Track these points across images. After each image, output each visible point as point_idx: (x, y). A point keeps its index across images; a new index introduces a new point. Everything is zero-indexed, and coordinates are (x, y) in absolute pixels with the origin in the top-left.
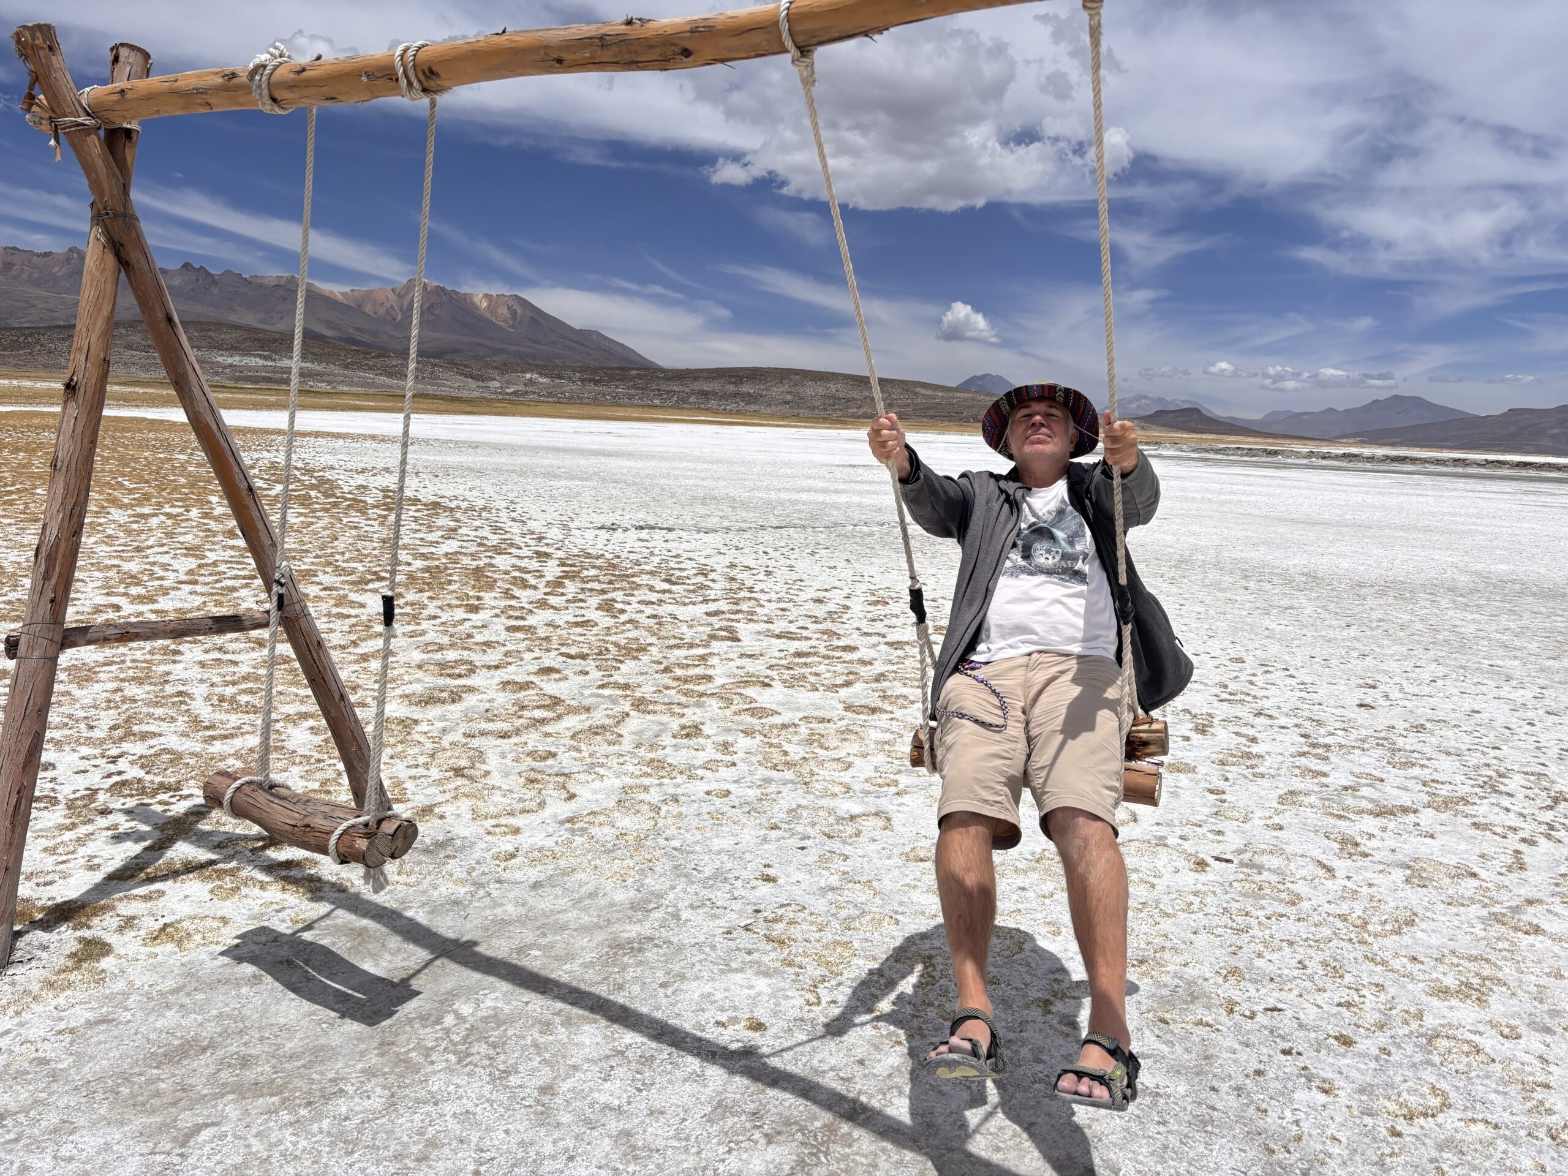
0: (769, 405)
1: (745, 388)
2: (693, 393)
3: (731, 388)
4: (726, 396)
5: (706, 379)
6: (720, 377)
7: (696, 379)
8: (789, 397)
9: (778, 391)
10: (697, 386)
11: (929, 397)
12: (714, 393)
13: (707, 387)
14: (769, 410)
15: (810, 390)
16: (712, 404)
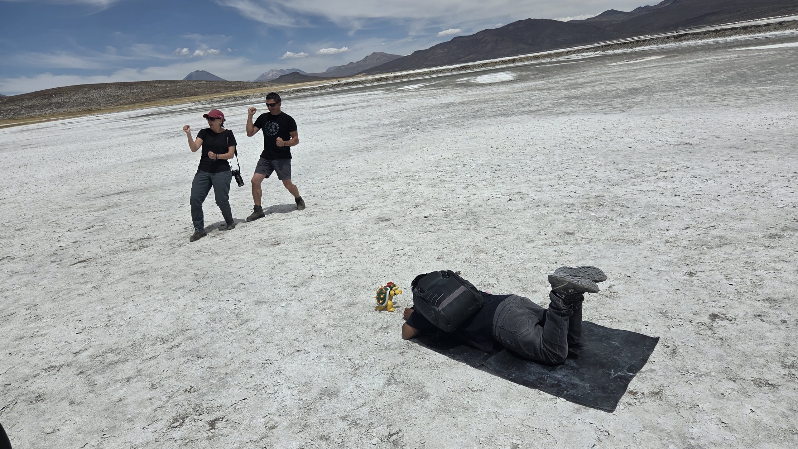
0: (73, 107)
1: (55, 100)
2: (22, 108)
3: (46, 101)
4: (43, 106)
5: (29, 99)
6: (38, 96)
7: (22, 100)
8: (84, 100)
9: (76, 98)
10: (24, 104)
11: (164, 87)
12: (37, 106)
13: (31, 103)
14: (73, 110)
15: (95, 94)
16: (37, 112)
